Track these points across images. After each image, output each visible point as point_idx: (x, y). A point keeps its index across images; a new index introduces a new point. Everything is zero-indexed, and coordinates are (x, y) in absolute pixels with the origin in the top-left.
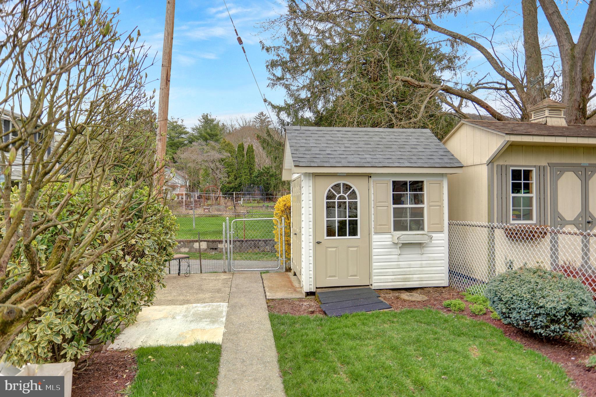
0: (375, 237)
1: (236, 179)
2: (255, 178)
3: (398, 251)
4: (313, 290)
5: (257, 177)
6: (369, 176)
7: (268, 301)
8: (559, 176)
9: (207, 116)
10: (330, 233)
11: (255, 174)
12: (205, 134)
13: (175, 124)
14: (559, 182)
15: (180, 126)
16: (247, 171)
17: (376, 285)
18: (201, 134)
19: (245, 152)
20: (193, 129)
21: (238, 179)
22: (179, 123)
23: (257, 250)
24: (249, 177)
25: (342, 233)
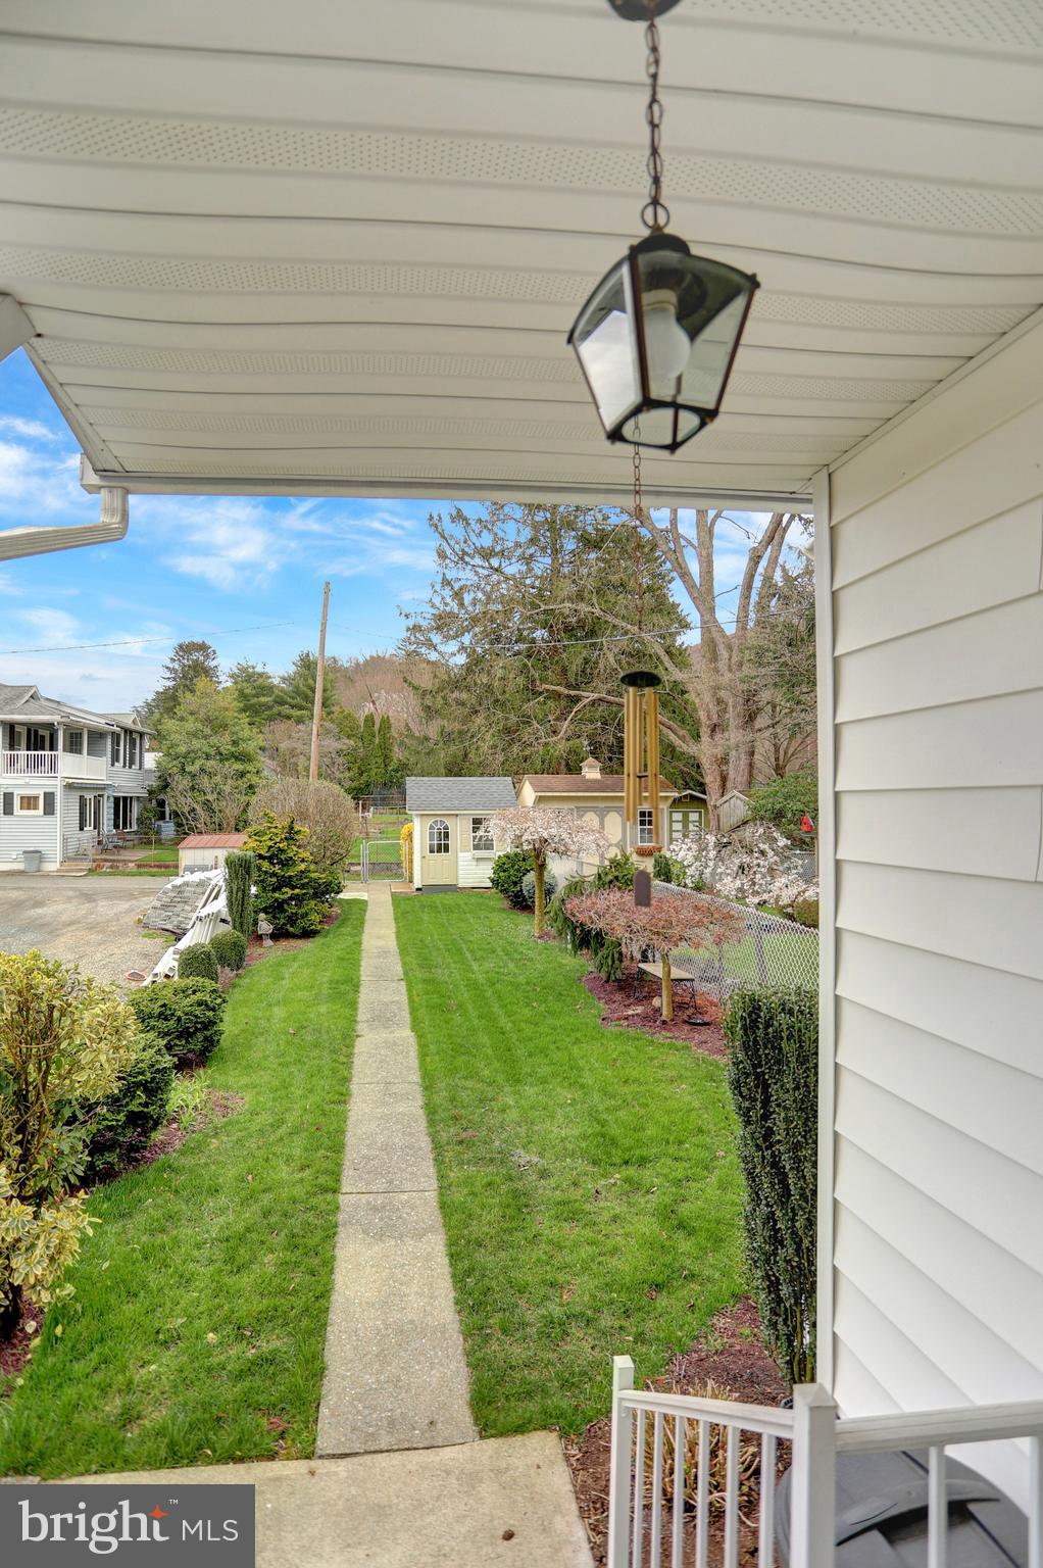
0: (460, 854)
1: (361, 774)
2: (393, 773)
3: (475, 863)
4: (420, 886)
5: (397, 771)
6: (457, 815)
7: (392, 893)
8: (606, 815)
9: (308, 655)
10: (432, 851)
11: (393, 765)
12: (305, 689)
13: (251, 670)
14: (606, 819)
15: (261, 675)
16: (380, 761)
17: (460, 885)
18: (297, 687)
19: (377, 727)
20: (284, 679)
21: (365, 774)
22: (259, 669)
23: (389, 873)
24: (383, 771)
25: (439, 851)
